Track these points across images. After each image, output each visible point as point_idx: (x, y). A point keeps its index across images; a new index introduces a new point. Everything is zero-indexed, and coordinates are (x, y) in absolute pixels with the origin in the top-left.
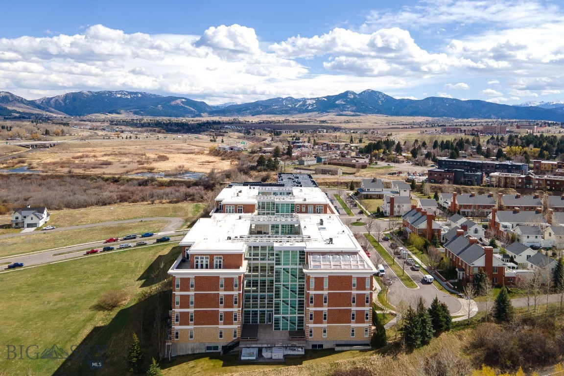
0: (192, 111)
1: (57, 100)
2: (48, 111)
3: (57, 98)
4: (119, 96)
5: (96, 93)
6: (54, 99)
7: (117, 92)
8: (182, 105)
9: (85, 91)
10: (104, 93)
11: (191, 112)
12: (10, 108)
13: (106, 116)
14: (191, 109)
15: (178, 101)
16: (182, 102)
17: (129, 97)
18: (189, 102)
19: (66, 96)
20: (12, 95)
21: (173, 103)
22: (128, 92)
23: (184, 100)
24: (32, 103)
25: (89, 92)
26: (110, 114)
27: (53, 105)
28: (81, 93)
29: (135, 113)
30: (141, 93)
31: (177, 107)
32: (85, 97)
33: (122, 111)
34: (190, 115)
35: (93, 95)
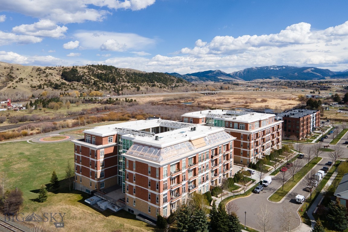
0: (319, 76)
1: (240, 73)
2: (235, 79)
3: (240, 72)
4: (272, 69)
5: (259, 68)
6: (238, 73)
7: (271, 67)
8: (311, 72)
9: (254, 67)
10: (264, 67)
11: (317, 76)
12: (219, 78)
13: (263, 80)
14: (318, 74)
15: (309, 70)
16: (312, 70)
17: (278, 69)
18: (316, 70)
19: (245, 70)
20: (220, 71)
21: (305, 71)
22: (277, 66)
23: (313, 69)
24: (229, 75)
25: (256, 67)
26: (266, 79)
27: (238, 75)
28: (252, 68)
29: (280, 78)
30: (285, 66)
31: (308, 73)
32: (253, 70)
33: (273, 77)
34: (317, 79)
35: (258, 69)
